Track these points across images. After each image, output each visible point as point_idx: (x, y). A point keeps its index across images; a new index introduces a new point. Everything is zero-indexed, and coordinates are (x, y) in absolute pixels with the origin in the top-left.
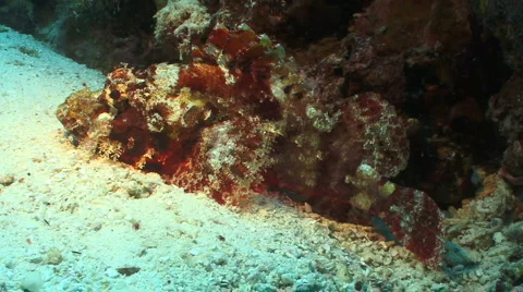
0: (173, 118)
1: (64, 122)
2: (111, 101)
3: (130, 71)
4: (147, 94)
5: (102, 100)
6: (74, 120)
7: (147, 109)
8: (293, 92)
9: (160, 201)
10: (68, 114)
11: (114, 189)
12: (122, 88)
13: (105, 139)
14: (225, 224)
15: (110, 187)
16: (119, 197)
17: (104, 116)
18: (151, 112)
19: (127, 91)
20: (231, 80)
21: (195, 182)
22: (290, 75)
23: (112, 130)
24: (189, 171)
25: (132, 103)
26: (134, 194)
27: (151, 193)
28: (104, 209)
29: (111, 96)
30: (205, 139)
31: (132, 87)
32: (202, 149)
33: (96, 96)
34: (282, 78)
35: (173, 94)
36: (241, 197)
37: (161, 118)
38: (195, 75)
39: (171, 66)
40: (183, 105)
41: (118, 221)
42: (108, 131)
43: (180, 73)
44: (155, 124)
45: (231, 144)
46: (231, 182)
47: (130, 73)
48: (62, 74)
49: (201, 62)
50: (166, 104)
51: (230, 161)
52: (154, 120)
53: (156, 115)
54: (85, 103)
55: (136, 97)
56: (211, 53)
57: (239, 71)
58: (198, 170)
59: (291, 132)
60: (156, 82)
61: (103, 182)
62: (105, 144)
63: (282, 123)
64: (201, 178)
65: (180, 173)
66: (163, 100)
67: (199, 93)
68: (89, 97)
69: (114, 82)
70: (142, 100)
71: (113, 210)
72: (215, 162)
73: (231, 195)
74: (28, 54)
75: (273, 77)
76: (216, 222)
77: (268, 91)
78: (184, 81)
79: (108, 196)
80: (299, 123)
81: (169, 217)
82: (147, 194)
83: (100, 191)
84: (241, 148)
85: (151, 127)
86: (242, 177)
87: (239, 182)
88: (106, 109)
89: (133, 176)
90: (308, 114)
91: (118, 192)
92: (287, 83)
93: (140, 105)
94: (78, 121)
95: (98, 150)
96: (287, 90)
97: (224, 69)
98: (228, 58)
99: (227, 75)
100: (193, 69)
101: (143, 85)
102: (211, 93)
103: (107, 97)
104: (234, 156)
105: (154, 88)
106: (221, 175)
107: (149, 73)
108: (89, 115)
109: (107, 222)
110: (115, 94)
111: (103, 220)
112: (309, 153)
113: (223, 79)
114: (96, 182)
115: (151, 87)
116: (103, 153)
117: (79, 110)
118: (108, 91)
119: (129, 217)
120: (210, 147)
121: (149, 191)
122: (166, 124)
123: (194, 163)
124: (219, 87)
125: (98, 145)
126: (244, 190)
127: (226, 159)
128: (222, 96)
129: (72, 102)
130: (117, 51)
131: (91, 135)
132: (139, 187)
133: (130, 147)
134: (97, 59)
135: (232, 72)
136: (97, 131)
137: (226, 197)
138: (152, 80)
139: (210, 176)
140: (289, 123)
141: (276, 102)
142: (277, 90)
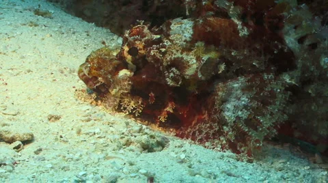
0: (189, 72)
1: (86, 81)
2: (129, 58)
3: (146, 28)
4: (163, 50)
5: (121, 57)
6: (96, 78)
7: (165, 64)
8: (307, 43)
9: (173, 154)
10: (90, 72)
11: (128, 143)
12: (139, 45)
13: (126, 95)
14: (238, 177)
15: (123, 141)
16: (133, 151)
17: (123, 73)
18: (169, 67)
19: (144, 47)
20: (244, 32)
21: (212, 132)
22: (304, 23)
23: (133, 86)
24: (205, 122)
25: (149, 59)
26: (147, 148)
27: (163, 147)
28: (119, 163)
29: (129, 52)
30: (220, 93)
31: (149, 44)
32: (217, 102)
33: (115, 54)
34: (295, 28)
35: (188, 48)
36: (255, 148)
37: (178, 73)
38: (209, 29)
39: (185, 21)
40: (198, 59)
41: (133, 175)
42: (129, 88)
43: (195, 28)
44: (173, 79)
45: (245, 100)
46: (245, 134)
47: (146, 30)
48: (74, 33)
49: (213, 16)
50: (182, 58)
51: (244, 114)
52: (172, 74)
53: (174, 69)
54: (104, 61)
55: (152, 53)
56: (222, 6)
57: (251, 23)
58: (214, 121)
59: (305, 82)
60: (172, 37)
61: (117, 137)
62: (126, 100)
63: (297, 73)
64: (217, 129)
65: (196, 124)
66: (179, 55)
67: (213, 47)
68: (109, 55)
69: (131, 39)
70: (159, 56)
71: (127, 165)
72: (229, 115)
73: (246, 145)
74: (42, 16)
75: (287, 28)
76: (230, 175)
77: (282, 41)
78: (199, 35)
79: (122, 151)
80: (312, 72)
81: (183, 170)
82: (160, 148)
83: (115, 145)
84: (254, 104)
85: (170, 82)
86: (256, 129)
87: (253, 134)
88: (125, 66)
89: (147, 131)
90: (322, 64)
91: (132, 147)
92: (300, 33)
93: (157, 60)
94: (100, 79)
95: (120, 106)
96: (301, 41)
97: (236, 21)
98: (239, 10)
99: (239, 27)
100: (206, 23)
101: (159, 41)
102: (226, 46)
103: (126, 54)
104: (248, 110)
105: (169, 43)
106: (235, 127)
107: (164, 29)
108: (110, 73)
109: (123, 176)
110: (133, 51)
111: (119, 174)
112: (321, 102)
113: (236, 32)
114: (110, 137)
115: (167, 43)
116: (125, 109)
117: (99, 68)
118: (126, 49)
119: (143, 171)
120: (224, 101)
121: (162, 145)
122: (183, 78)
123: (210, 115)
124: (232, 40)
125: (120, 102)
126: (257, 141)
127: (240, 113)
128: (236, 48)
129: (92, 60)
130: (124, 9)
131: (113, 92)
132: (152, 141)
133: (151, 102)
134: (105, 17)
135: (245, 24)
136: (118, 88)
137: (241, 147)
138: (167, 36)
139: (225, 127)
140: (303, 73)
141: (291, 52)
142: (290, 40)
